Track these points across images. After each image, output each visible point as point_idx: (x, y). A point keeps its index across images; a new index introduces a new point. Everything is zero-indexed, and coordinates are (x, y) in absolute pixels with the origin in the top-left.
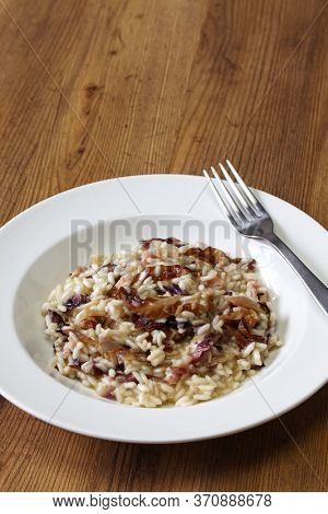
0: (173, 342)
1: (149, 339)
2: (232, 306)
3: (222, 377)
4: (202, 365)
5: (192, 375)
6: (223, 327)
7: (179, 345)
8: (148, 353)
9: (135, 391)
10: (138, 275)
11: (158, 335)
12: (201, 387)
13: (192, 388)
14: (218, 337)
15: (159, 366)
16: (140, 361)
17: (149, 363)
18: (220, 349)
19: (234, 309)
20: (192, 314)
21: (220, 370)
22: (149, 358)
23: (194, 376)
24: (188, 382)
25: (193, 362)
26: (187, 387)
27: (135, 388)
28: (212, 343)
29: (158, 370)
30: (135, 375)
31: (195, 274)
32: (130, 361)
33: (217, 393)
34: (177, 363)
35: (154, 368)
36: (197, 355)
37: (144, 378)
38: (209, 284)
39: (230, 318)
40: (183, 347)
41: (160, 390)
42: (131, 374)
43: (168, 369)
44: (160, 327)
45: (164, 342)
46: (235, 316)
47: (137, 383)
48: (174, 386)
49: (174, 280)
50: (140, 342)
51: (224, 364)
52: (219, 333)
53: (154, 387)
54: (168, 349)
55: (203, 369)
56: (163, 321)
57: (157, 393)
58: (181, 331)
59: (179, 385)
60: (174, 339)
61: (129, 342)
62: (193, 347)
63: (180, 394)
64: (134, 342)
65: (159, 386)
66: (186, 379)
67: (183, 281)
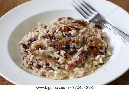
0: (68, 55)
1: (59, 54)
2: (91, 41)
3: (87, 68)
4: (80, 64)
5: (75, 67)
6: (88, 49)
7: (71, 56)
8: (59, 59)
9: (54, 74)
10: (56, 30)
11: (63, 52)
12: (79, 72)
13: (75, 72)
14: (86, 53)
15: (63, 64)
16: (56, 62)
17: (59, 63)
18: (86, 57)
19: (92, 42)
20: (75, 44)
21: (86, 65)
22: (59, 61)
23: (76, 68)
24: (74, 70)
25: (76, 62)
26: (73, 72)
27: (53, 72)
28: (83, 55)
29: (62, 66)
30: (53, 67)
31: (78, 30)
32: (51, 62)
33: (85, 74)
34: (70, 62)
35: (61, 64)
36: (77, 59)
37: (57, 68)
38: (83, 33)
39: (91, 45)
40: (72, 57)
41: (63, 73)
42: (52, 67)
43: (66, 65)
44: (63, 49)
45: (65, 55)
46: (92, 45)
47: (54, 70)
48: (68, 71)
49: (70, 32)
50: (56, 55)
51: (88, 63)
52: (86, 51)
53: (60, 72)
54: (66, 57)
55: (80, 65)
56: (65, 47)
57: (62, 74)
58: (71, 50)
59: (70, 71)
60: (69, 54)
61: (51, 55)
62: (76, 57)
63: (71, 74)
64: (53, 55)
65: (62, 72)
66: (73, 69)
67: (73, 32)
